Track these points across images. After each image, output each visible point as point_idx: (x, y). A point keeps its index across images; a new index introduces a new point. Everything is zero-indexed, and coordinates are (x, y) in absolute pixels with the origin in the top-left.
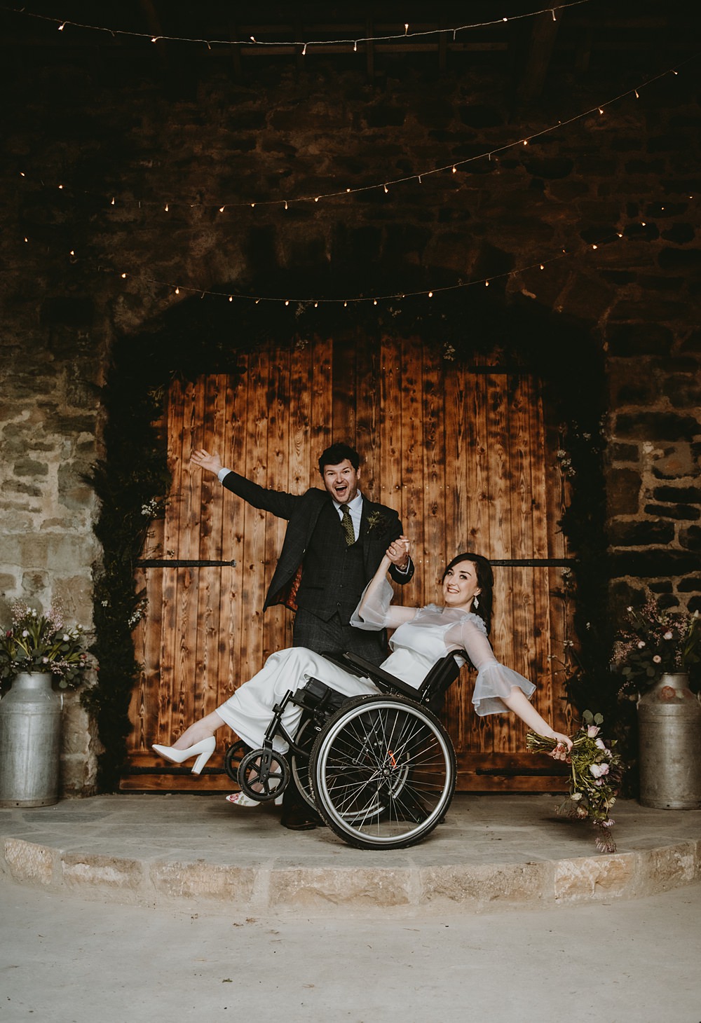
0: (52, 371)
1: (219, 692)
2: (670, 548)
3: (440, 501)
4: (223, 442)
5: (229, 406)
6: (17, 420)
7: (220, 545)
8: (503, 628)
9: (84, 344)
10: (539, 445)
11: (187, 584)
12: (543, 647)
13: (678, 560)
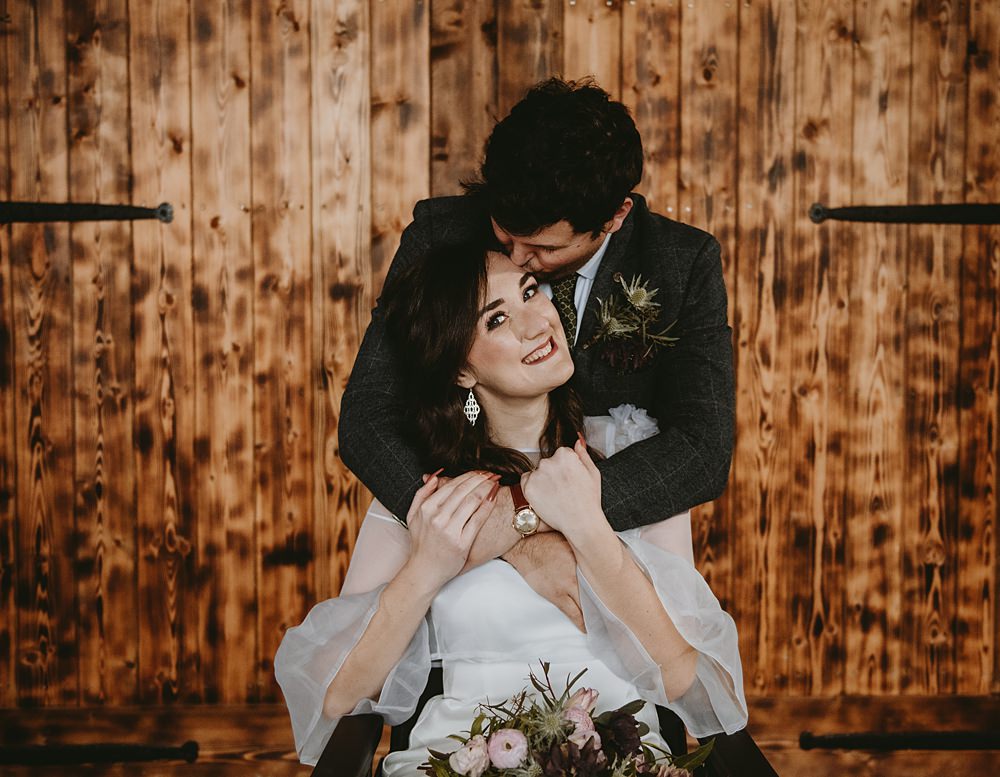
1: (142, 553)
3: (726, 43)
7: (125, 161)
8: (879, 383)
11: (38, 267)
12: (978, 433)
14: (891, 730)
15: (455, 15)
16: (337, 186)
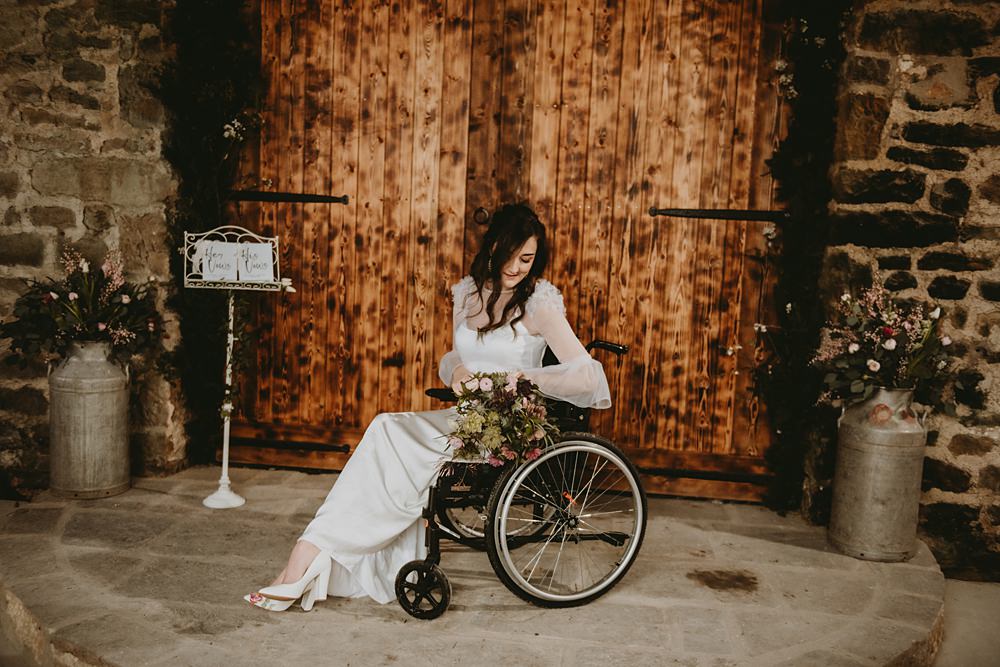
1: (329, 357)
2: (915, 209)
3: (611, 127)
4: (331, 38)
7: (328, 176)
8: (680, 296)
10: (752, 51)
11: (289, 223)
12: (729, 324)
13: (925, 226)
14: (678, 468)
15: (481, 111)
16: (423, 190)
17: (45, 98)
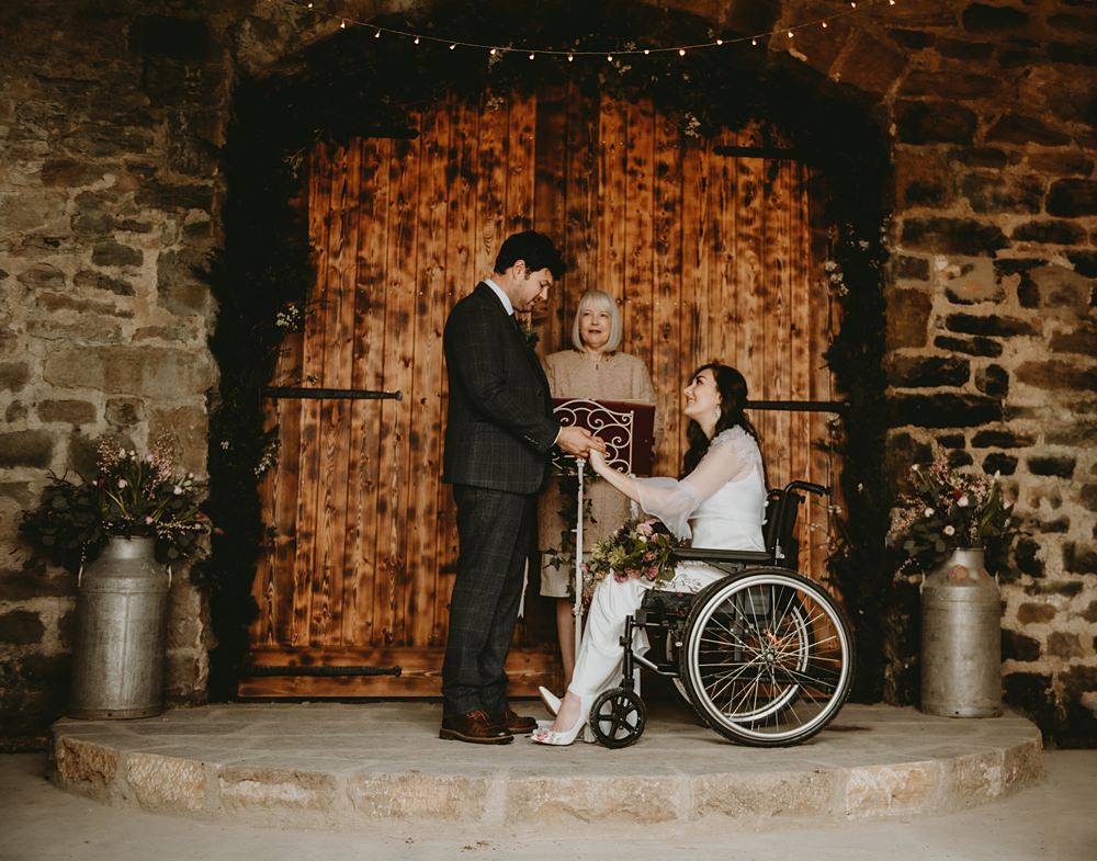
0: (147, 121)
1: (378, 566)
2: (964, 392)
3: (674, 322)
4: (386, 232)
5: (395, 182)
6: (96, 186)
7: (380, 370)
9: (193, 85)
10: (803, 254)
11: (334, 421)
13: (974, 407)
17: (69, 283)
